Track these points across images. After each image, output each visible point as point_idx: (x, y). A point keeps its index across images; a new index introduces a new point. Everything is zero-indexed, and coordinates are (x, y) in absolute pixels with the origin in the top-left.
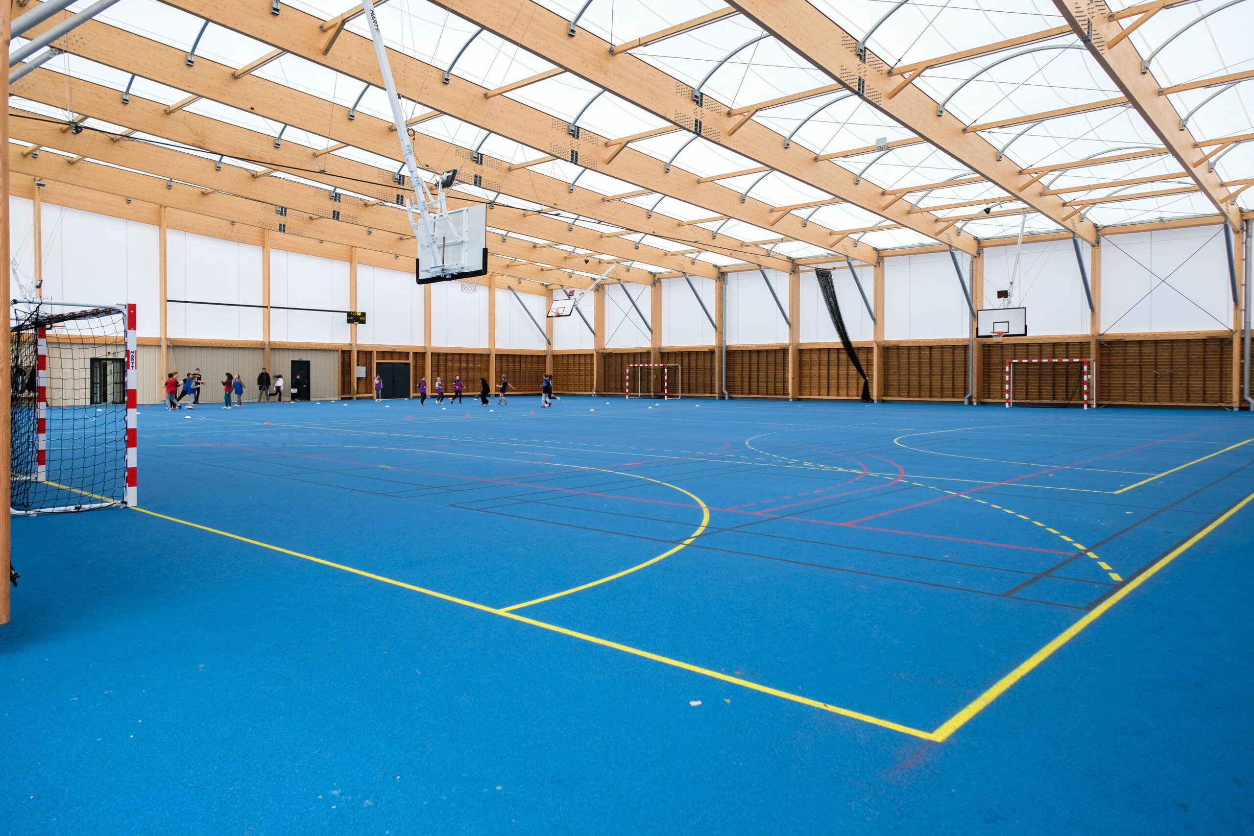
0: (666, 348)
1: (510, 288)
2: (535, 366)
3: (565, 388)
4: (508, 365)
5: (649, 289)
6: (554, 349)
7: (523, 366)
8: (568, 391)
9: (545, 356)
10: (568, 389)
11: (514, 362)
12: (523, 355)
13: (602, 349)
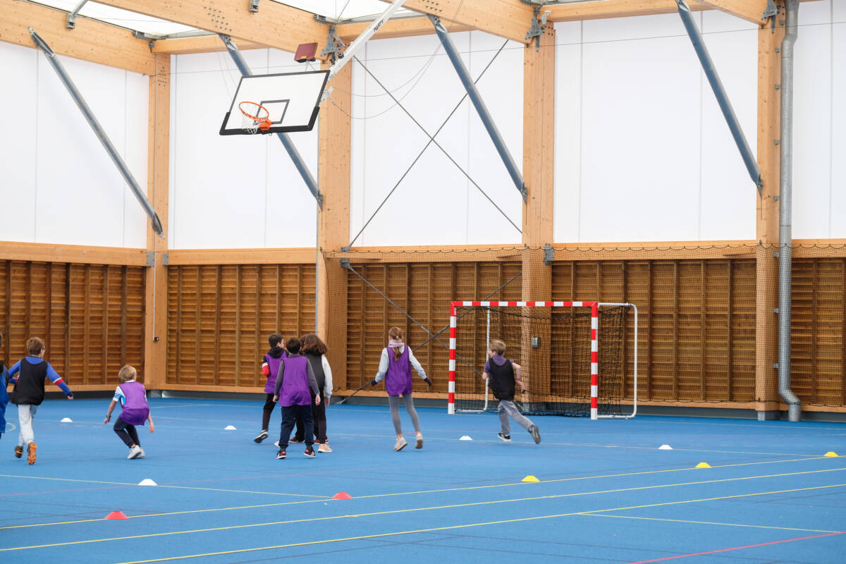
0: (565, 247)
1: (37, 42)
2: (112, 301)
3: (208, 373)
4: (27, 298)
5: (516, 54)
6: (170, 247)
7: (75, 297)
8: (219, 382)
9: (143, 270)
10: (217, 376)
11: (47, 287)
12: (77, 266)
13: (343, 250)
